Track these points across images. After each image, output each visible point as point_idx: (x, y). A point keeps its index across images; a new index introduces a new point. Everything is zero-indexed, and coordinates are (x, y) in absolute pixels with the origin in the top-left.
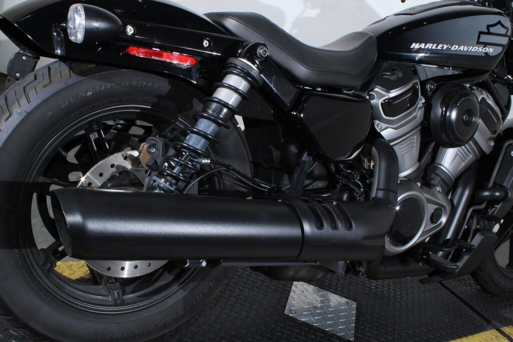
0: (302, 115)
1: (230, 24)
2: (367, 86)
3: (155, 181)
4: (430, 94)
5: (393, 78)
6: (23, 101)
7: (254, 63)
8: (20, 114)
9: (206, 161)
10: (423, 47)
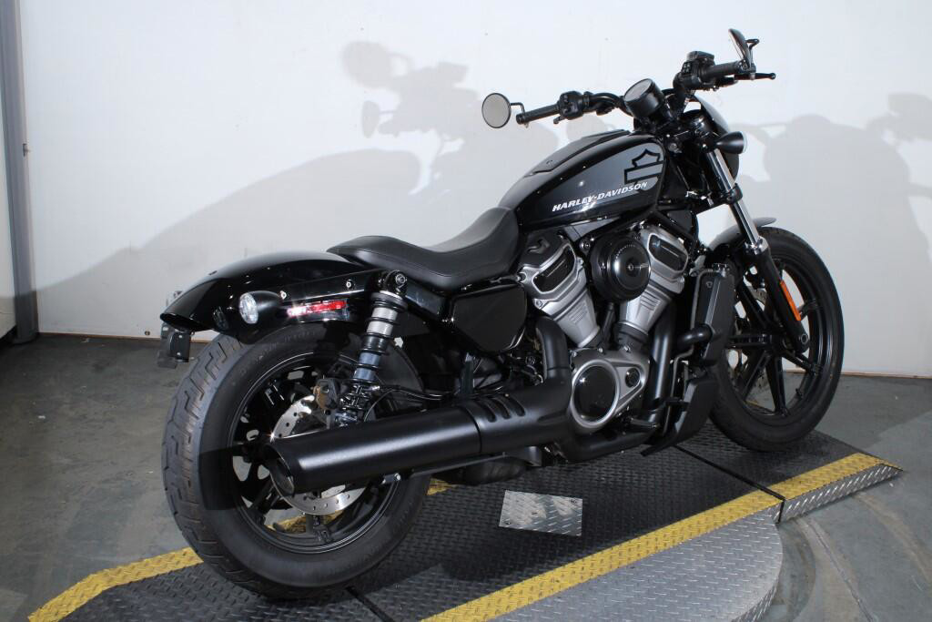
0: (452, 320)
1: (364, 255)
2: (515, 268)
3: (337, 417)
4: (586, 253)
5: (540, 251)
6: (210, 379)
7: (395, 292)
8: (211, 391)
9: (375, 388)
10: (566, 207)
